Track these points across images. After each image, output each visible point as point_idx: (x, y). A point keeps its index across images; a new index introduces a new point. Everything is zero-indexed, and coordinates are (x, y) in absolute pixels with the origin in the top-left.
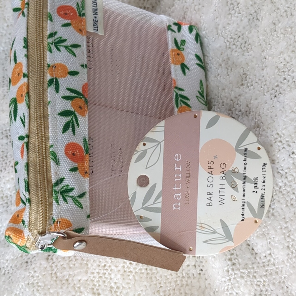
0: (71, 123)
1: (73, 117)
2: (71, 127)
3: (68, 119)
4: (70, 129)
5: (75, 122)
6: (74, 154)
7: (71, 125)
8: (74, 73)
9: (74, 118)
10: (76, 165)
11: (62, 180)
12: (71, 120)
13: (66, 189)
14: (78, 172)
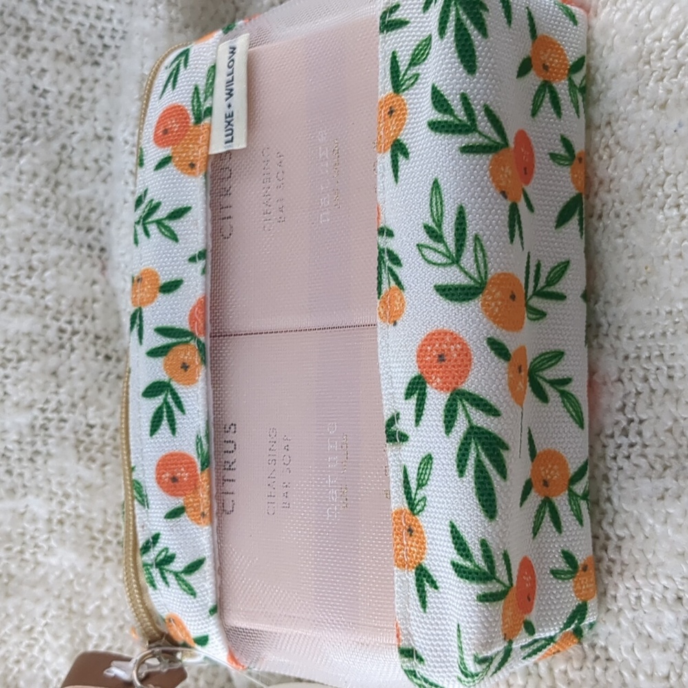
0: (165, 410)
1: (166, 395)
2: (165, 418)
3: (157, 401)
4: (165, 422)
5: (172, 404)
6: (174, 479)
7: (165, 414)
8: (171, 287)
9: (169, 396)
10: (178, 502)
11: (156, 538)
12: (163, 404)
13: (165, 556)
14: (184, 517)
